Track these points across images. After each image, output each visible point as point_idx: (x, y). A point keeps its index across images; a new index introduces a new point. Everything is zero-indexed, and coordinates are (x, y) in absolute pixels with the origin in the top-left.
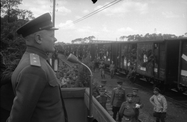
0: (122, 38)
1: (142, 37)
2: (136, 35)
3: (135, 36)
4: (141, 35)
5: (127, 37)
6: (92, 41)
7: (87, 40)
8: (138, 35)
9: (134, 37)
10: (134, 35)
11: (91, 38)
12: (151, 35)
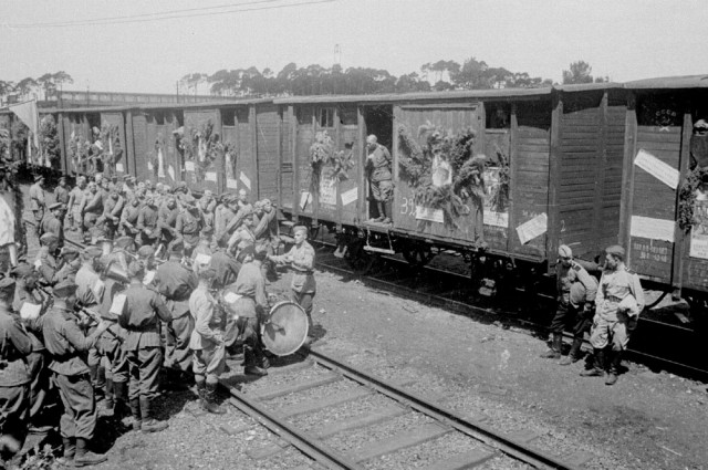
0: (189, 81)
1: (268, 77)
2: (245, 71)
3: (241, 74)
4: (267, 71)
5: (210, 79)
6: (59, 94)
7: (34, 89)
8: (253, 69)
9: (238, 78)
10: (239, 71)
11: (52, 80)
12: (301, 69)
